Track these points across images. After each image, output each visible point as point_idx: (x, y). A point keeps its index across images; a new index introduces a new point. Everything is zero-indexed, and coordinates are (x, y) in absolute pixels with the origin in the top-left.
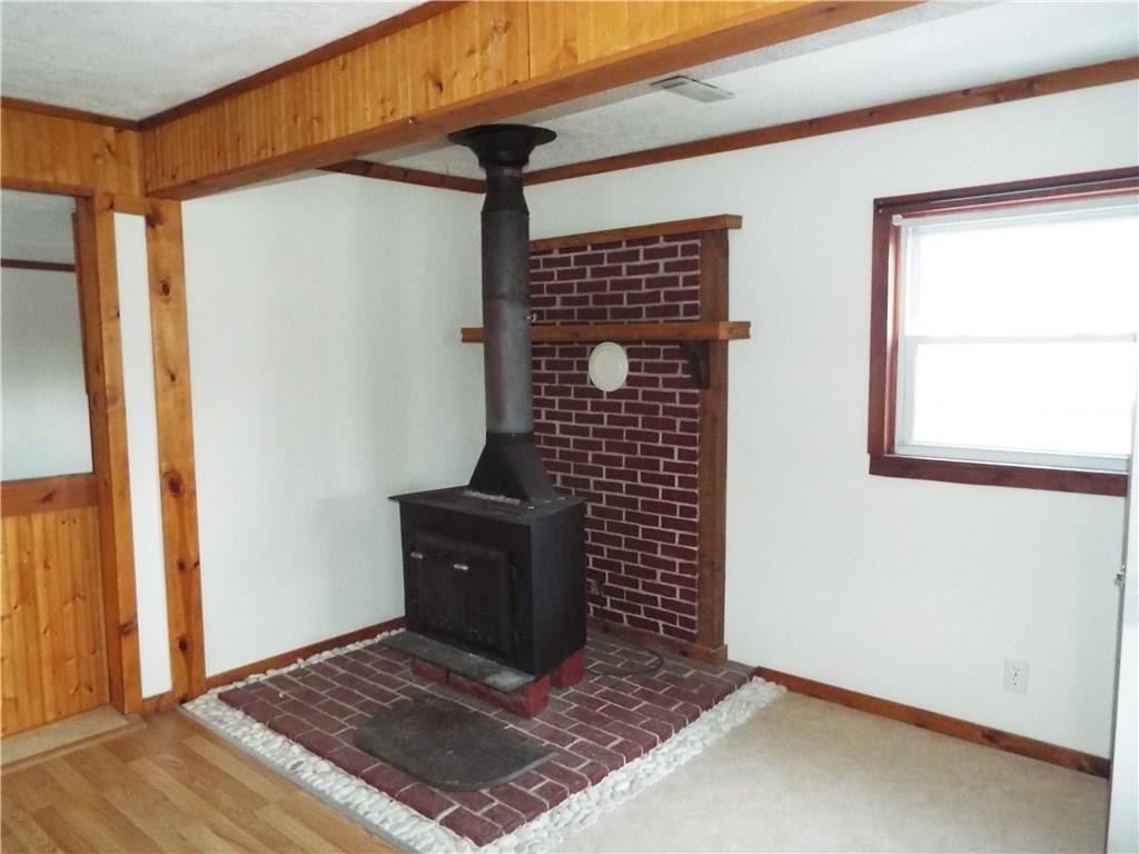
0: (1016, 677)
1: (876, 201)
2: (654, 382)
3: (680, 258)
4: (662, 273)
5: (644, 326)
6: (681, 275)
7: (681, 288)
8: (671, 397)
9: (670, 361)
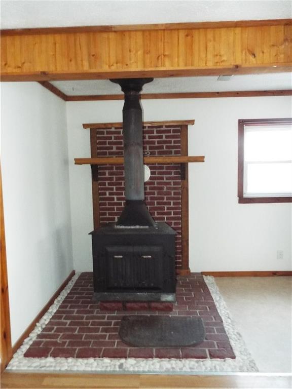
0: (280, 255)
1: (239, 120)
2: (162, 178)
3: (172, 134)
4: (164, 139)
5: (173, 157)
6: (173, 140)
7: (172, 144)
8: (169, 183)
9: (169, 171)
